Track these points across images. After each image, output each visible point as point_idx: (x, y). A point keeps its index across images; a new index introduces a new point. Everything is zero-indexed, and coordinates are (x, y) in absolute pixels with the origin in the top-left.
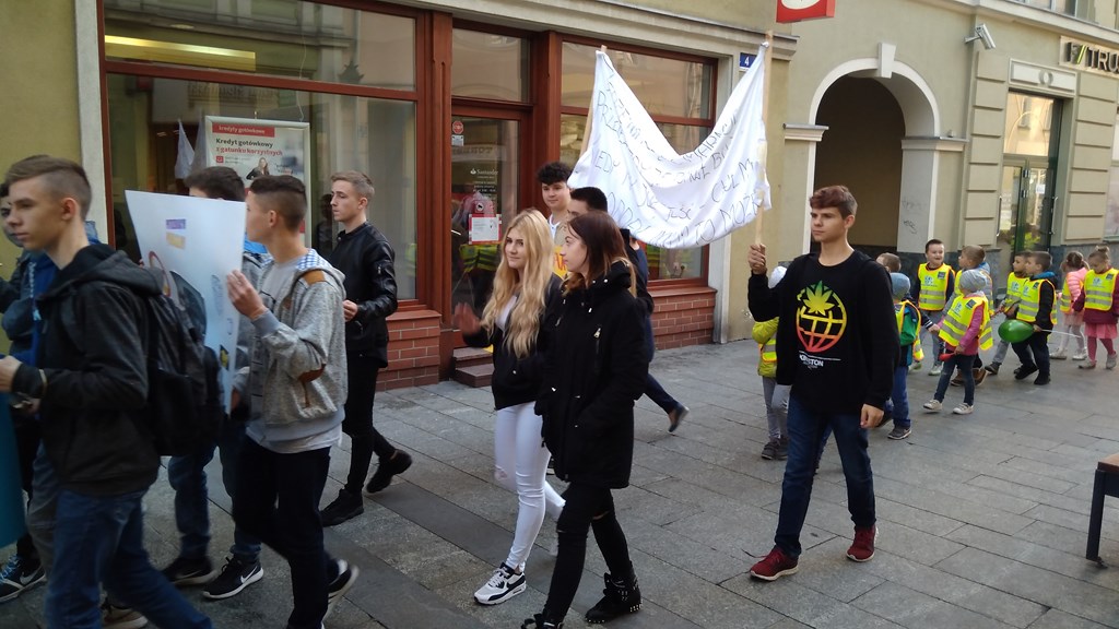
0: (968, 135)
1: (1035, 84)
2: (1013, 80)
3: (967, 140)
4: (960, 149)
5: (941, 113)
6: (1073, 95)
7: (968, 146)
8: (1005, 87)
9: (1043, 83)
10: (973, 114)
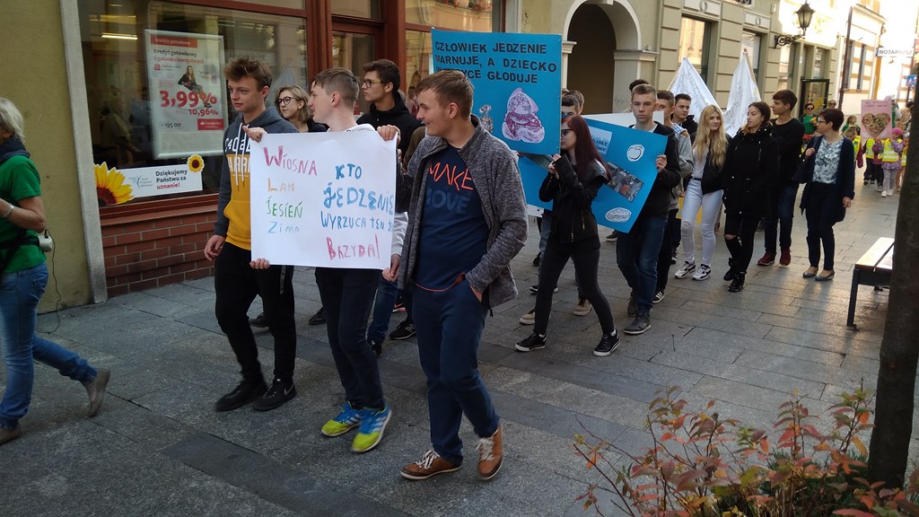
0: (658, 49)
1: (697, 11)
2: (685, 8)
3: (658, 53)
4: (653, 60)
5: (642, 33)
6: (718, 19)
7: (658, 57)
8: (679, 13)
9: (701, 10)
10: (661, 32)
